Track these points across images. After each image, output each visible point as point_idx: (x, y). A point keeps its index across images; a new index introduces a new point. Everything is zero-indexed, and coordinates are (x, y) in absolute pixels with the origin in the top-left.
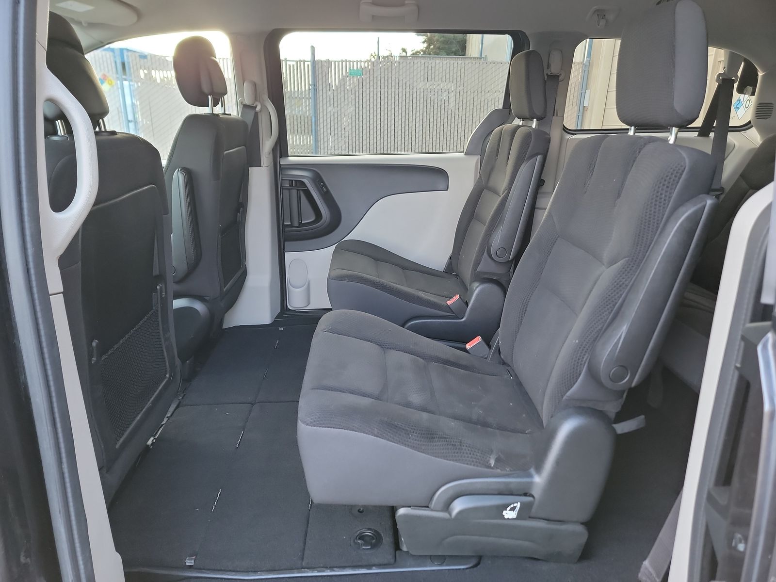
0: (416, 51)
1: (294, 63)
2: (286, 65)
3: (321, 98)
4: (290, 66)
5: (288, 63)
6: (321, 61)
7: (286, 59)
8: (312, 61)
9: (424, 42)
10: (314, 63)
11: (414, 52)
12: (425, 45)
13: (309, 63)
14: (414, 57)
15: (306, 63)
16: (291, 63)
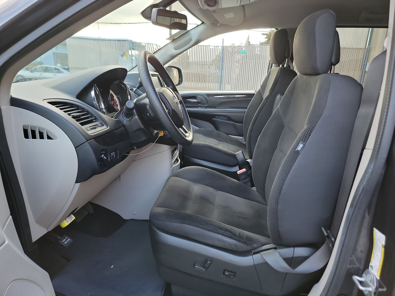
0: (262, 42)
1: (213, 47)
2: (209, 48)
3: (225, 64)
4: (211, 48)
5: (210, 47)
6: (227, 46)
7: (209, 45)
8: (222, 46)
9: (266, 38)
10: (223, 47)
11: (261, 43)
12: (266, 39)
13: (221, 47)
14: (262, 45)
15: (219, 48)
16: (212, 47)
